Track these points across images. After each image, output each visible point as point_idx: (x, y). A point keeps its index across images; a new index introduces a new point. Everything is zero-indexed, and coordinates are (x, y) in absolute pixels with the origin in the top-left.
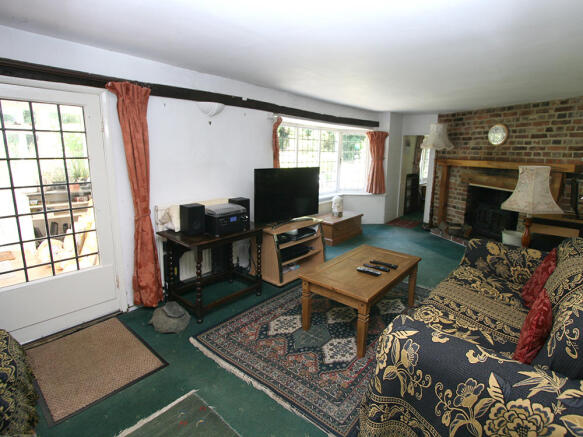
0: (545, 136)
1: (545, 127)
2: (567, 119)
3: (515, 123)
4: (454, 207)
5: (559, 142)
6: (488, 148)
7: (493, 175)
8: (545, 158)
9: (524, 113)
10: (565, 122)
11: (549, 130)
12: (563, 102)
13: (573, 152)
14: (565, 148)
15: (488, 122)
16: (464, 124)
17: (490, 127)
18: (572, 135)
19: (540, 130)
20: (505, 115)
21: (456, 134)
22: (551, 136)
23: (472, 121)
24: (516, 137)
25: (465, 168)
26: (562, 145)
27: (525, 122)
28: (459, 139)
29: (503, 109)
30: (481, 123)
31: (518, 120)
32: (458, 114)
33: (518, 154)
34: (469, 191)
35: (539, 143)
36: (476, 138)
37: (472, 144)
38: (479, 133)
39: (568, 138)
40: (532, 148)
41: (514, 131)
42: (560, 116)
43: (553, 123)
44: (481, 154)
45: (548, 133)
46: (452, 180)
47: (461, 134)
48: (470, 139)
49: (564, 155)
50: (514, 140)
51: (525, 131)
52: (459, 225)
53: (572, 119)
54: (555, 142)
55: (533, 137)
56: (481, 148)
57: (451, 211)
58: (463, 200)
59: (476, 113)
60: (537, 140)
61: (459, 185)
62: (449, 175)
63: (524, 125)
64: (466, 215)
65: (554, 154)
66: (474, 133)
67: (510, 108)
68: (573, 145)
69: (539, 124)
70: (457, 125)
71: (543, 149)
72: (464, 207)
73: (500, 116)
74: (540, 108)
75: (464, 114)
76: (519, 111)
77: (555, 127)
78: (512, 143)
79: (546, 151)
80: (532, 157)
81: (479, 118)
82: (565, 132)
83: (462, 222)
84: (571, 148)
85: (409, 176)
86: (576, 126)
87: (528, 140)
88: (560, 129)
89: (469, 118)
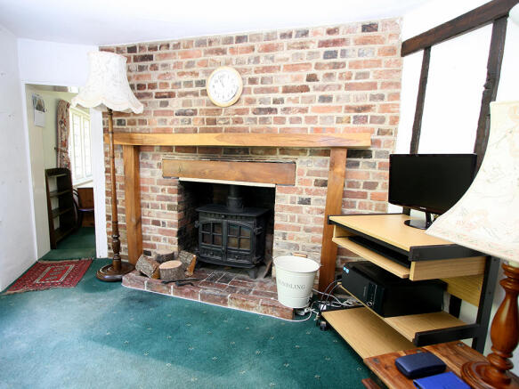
0: (306, 89)
1: (304, 74)
2: (339, 59)
3: (253, 66)
4: (156, 223)
5: (329, 99)
6: (208, 112)
7: (223, 160)
8: (309, 126)
9: (267, 49)
10: (336, 66)
11: (312, 78)
12: (330, 32)
13: (352, 114)
14: (338, 109)
15: (203, 64)
16: (154, 68)
17: (208, 73)
18: (349, 87)
19: (297, 79)
20: (233, 51)
21: (140, 87)
22: (316, 89)
23: (171, 62)
24: (256, 91)
25: (169, 148)
26: (334, 103)
27: (270, 64)
28: (149, 95)
29: (228, 40)
30: (190, 65)
31: (257, 60)
32: (142, 48)
33: (264, 120)
34: (180, 192)
35: (296, 101)
36: (182, 95)
37: (176, 104)
38: (188, 84)
39: (343, 92)
40: (285, 110)
41: (253, 81)
42: (328, 55)
43: (318, 66)
44: (196, 122)
45: (311, 85)
46: (145, 174)
47: (152, 86)
48: (171, 95)
49: (339, 120)
50: (253, 95)
51: (271, 80)
52: (171, 257)
53: (347, 60)
54: (324, 99)
55: (287, 90)
56: (194, 112)
57: (150, 231)
58: (170, 207)
59: (177, 46)
60: (293, 96)
61: (160, 183)
62: (137, 165)
63: (268, 69)
64: (179, 233)
65: (324, 119)
66: (177, 85)
67: (240, 39)
68: (352, 104)
69: (294, 68)
70: (141, 68)
71: (304, 110)
72: (176, 221)
73: (223, 52)
74: (293, 39)
75: (153, 48)
76: (258, 45)
77: (320, 74)
78: (250, 101)
79: (310, 114)
80: (288, 125)
81: (185, 55)
82: (336, 81)
83: (174, 248)
84: (349, 109)
85: (50, 173)
86: (354, 71)
87: (279, 95)
88: (329, 76)
89: (166, 56)
